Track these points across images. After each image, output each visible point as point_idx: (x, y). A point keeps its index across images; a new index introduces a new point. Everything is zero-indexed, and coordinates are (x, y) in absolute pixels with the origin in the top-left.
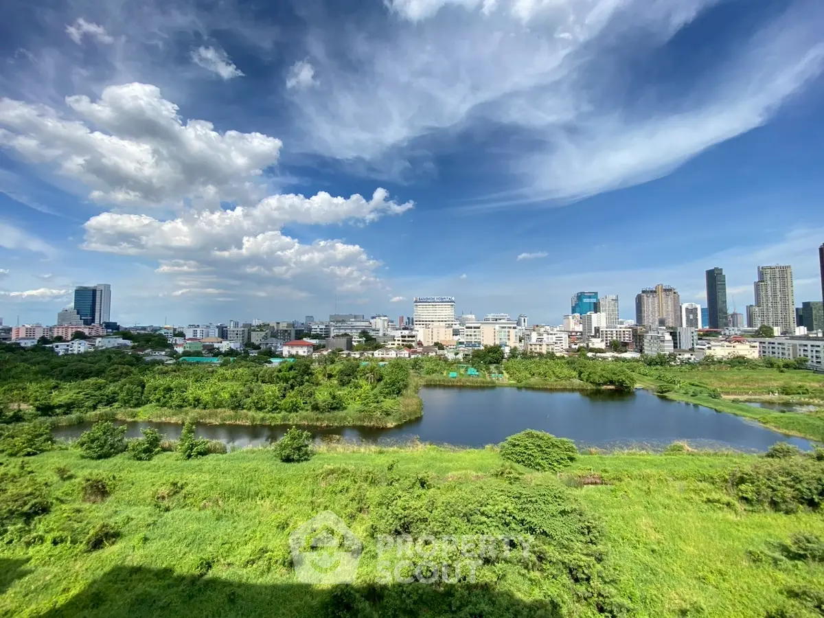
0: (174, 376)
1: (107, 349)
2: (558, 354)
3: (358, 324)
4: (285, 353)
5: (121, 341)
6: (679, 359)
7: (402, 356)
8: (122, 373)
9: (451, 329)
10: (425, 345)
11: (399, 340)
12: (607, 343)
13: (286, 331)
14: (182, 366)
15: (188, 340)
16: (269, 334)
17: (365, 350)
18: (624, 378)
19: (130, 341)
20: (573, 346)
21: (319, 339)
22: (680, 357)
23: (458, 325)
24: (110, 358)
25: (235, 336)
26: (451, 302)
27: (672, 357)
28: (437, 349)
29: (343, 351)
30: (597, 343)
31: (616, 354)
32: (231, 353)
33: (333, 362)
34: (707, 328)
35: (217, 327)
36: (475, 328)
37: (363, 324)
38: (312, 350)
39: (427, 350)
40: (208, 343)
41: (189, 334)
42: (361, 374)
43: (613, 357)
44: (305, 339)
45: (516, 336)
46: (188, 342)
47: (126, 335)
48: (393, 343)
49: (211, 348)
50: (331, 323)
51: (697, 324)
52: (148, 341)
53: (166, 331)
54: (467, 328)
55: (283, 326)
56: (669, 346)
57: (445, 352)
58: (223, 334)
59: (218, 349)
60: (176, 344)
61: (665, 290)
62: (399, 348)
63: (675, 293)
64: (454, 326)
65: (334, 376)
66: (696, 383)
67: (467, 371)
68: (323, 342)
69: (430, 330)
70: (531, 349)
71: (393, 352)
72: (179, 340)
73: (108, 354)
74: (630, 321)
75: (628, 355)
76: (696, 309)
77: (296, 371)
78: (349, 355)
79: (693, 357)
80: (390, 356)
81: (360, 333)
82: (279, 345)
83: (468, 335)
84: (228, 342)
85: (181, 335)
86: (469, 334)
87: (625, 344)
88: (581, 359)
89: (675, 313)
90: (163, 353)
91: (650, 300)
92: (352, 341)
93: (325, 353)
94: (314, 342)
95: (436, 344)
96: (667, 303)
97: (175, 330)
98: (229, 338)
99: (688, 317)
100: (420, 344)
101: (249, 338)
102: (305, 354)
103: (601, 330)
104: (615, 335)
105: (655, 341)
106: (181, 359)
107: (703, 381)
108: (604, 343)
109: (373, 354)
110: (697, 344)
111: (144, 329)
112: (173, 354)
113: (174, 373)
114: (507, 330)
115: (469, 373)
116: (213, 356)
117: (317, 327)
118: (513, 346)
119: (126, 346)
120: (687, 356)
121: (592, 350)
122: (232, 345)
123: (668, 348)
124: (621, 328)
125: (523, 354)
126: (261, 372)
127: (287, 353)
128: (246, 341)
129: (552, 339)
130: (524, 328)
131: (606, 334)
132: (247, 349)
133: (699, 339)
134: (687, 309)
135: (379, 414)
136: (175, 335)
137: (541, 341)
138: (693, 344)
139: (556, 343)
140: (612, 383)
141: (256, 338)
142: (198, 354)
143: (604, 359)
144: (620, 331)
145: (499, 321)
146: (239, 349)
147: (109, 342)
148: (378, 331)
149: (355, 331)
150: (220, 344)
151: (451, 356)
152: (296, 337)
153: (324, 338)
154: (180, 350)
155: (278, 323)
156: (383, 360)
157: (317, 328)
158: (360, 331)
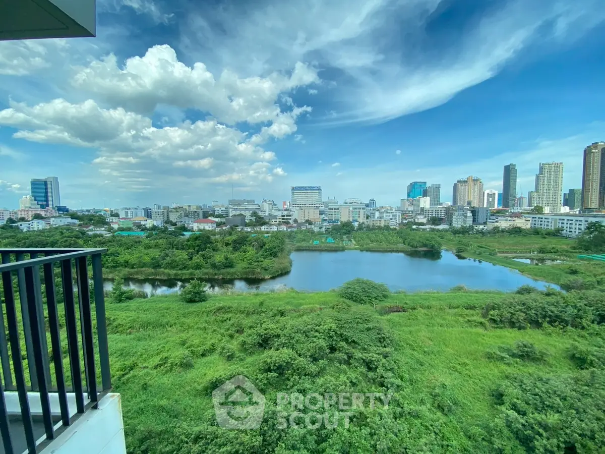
0: (111, 245)
1: (59, 226)
2: (392, 227)
3: (251, 207)
4: (195, 228)
5: (70, 220)
6: (475, 229)
7: (282, 230)
8: (71, 244)
9: (318, 210)
10: (299, 221)
11: (280, 219)
12: (428, 219)
13: (196, 212)
14: (117, 238)
15: (122, 219)
16: (183, 214)
17: (255, 226)
18: (434, 243)
19: (77, 221)
20: (404, 221)
21: (221, 218)
22: (477, 228)
23: (323, 207)
24: (62, 233)
25: (157, 215)
26: (318, 190)
27: (471, 228)
28: (308, 225)
29: (238, 226)
30: (422, 219)
31: (433, 227)
32: (154, 228)
33: (230, 234)
34: (501, 208)
35: (144, 209)
36: (335, 209)
37: (254, 207)
38: (215, 226)
39: (300, 225)
40: (137, 222)
41: (122, 215)
42: (250, 243)
43: (430, 228)
44: (210, 218)
45: (364, 214)
46: (121, 220)
47: (74, 216)
48: (276, 220)
49: (138, 225)
50: (230, 206)
51: (494, 205)
52: (91, 220)
53: (104, 212)
54: (329, 209)
55: (193, 208)
56: (469, 221)
57: (313, 227)
58: (148, 215)
59: (144, 225)
60: (112, 222)
61: (474, 180)
62: (280, 224)
63: (480, 182)
64: (320, 208)
65: (230, 244)
66: (484, 246)
67: (326, 240)
68: (224, 220)
69: (303, 210)
70: (373, 224)
71: (275, 227)
72: (115, 219)
73: (61, 230)
74: (448, 203)
75: (441, 227)
76: (494, 194)
77: (201, 241)
78: (242, 229)
79: (485, 228)
80: (273, 230)
81: (252, 213)
82: (190, 222)
83: (330, 214)
84: (152, 220)
85: (117, 215)
87: (441, 219)
88: (408, 230)
89: (479, 197)
90: (103, 229)
91: (463, 188)
92: (245, 219)
93: (224, 228)
94: (217, 220)
95: (307, 221)
96: (474, 190)
97: (112, 212)
98: (153, 217)
99: (488, 200)
100: (295, 221)
101: (168, 217)
102: (210, 229)
103: (425, 209)
104: (434, 213)
105: (460, 217)
106: (116, 234)
107: (488, 244)
108: (426, 219)
109: (260, 228)
110: (489, 219)
111: (88, 211)
112: (110, 230)
113: (110, 243)
114: (358, 210)
115: (327, 241)
116: (142, 231)
117: (219, 209)
118: (361, 222)
119: (74, 224)
120: (481, 227)
121: (416, 224)
122: (155, 223)
123: (470, 221)
124: (439, 208)
125: (367, 227)
126: (175, 242)
127: (197, 228)
128: (166, 219)
129: (389, 216)
130: (372, 209)
131: (429, 213)
132: (166, 225)
133: (491, 215)
134: (488, 194)
135: (259, 270)
136: (112, 215)
137: (380, 218)
138: (487, 219)
139: (391, 219)
140: (425, 245)
141: (173, 218)
142: (129, 229)
143: (424, 230)
144: (438, 210)
145: (354, 204)
146: (160, 226)
147: (61, 221)
148: (265, 211)
149: (247, 212)
150: (145, 222)
151: (316, 229)
152: (203, 216)
153: (224, 217)
154: (116, 226)
155: (190, 206)
156: (268, 233)
157: (219, 210)
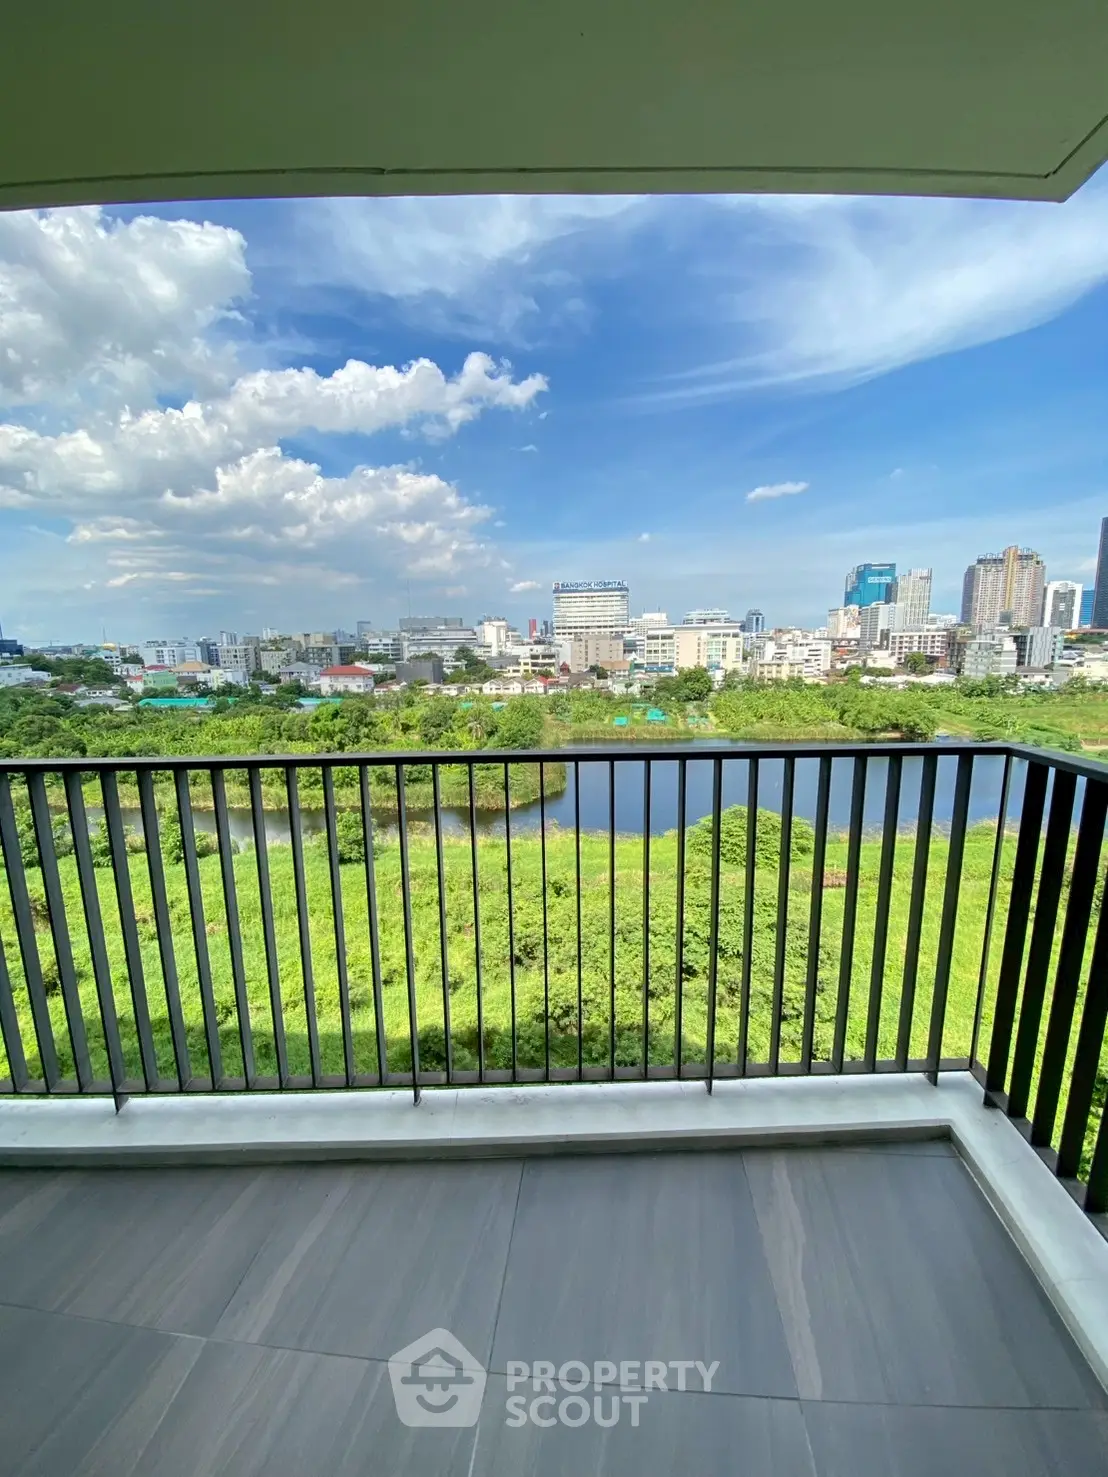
0: (133, 732)
1: (8, 688)
2: (808, 681)
3: (452, 635)
4: (325, 689)
5: (29, 673)
6: (1023, 684)
7: (533, 691)
8: (42, 729)
9: (621, 642)
10: (574, 670)
11: (526, 664)
12: (900, 659)
13: (323, 649)
14: (145, 714)
15: (152, 667)
16: (293, 655)
17: (467, 682)
18: (918, 720)
19: (45, 673)
20: (839, 666)
21: (383, 663)
22: (1026, 680)
23: (633, 634)
24: (17, 705)
25: (233, 659)
26: (621, 590)
27: (1013, 680)
28: (595, 678)
29: (426, 684)
30: (883, 659)
31: (913, 678)
32: (228, 689)
33: (410, 704)
34: (1088, 627)
35: (199, 644)
36: (664, 637)
37: (462, 635)
38: (371, 682)
39: (578, 679)
40: (185, 674)
41: (150, 658)
42: (460, 724)
43: (906, 683)
44: (358, 664)
45: (738, 650)
46: (149, 672)
47: (37, 663)
48: (516, 668)
49: (191, 682)
50: (403, 634)
51: (1070, 621)
52: (79, 672)
53: (108, 653)
54: (649, 638)
55: (316, 641)
56: (1006, 662)
57: (609, 682)
58: (212, 658)
59: (205, 683)
60: (128, 676)
61: (1021, 558)
62: (526, 678)
63: (1038, 563)
64: (625, 635)
65: (414, 727)
66: (1045, 726)
67: (644, 714)
68: (391, 669)
69: (583, 643)
70: (762, 673)
71: (516, 684)
72: (134, 670)
73: (12, 697)
74: (950, 616)
75: (933, 679)
76: (1073, 592)
77: (346, 720)
78: (438, 690)
79: (1050, 680)
80: (511, 692)
81: (457, 652)
82: (312, 675)
83: (650, 652)
84: (221, 671)
85: (136, 660)
86: (653, 649)
87: (932, 660)
88: (849, 686)
89: (1034, 600)
90: (110, 693)
91: (990, 578)
92: (442, 667)
93: (396, 688)
94: (376, 668)
95: (593, 669)
96: (1020, 582)
97: (123, 652)
98: (222, 665)
99: (1055, 607)
100: (565, 669)
101: (258, 664)
102: (361, 690)
103: (892, 634)
104: (916, 644)
105: (985, 654)
106: (141, 703)
107: (1057, 721)
108: (895, 658)
109: (481, 689)
110: (1061, 657)
111: (68, 650)
112: (126, 695)
113: (133, 727)
114: (722, 639)
115: (648, 717)
116: (199, 697)
117: (376, 641)
118: (730, 668)
119: (42, 682)
120: (1039, 678)
121: (870, 672)
122: (230, 677)
123: (1007, 665)
124: (928, 630)
125: (746, 681)
126: (285, 724)
127: (329, 689)
128: (253, 667)
129: (802, 653)
130: (754, 635)
131: (901, 643)
132: (257, 682)
133: (1066, 648)
134: (1056, 592)
135: (491, 787)
136: (125, 661)
137: (780, 658)
138: (1053, 657)
139: (807, 661)
140: (896, 727)
141: (271, 663)
142: (171, 693)
143: (890, 686)
144: (926, 637)
145: (709, 624)
146: (242, 684)
147: (9, 675)
148: (489, 647)
149: (445, 648)
150: (207, 675)
151: (618, 689)
152: (342, 659)
153: (392, 662)
154: (138, 687)
155: (307, 635)
156: (499, 698)
157: (378, 644)
158: (456, 648)
